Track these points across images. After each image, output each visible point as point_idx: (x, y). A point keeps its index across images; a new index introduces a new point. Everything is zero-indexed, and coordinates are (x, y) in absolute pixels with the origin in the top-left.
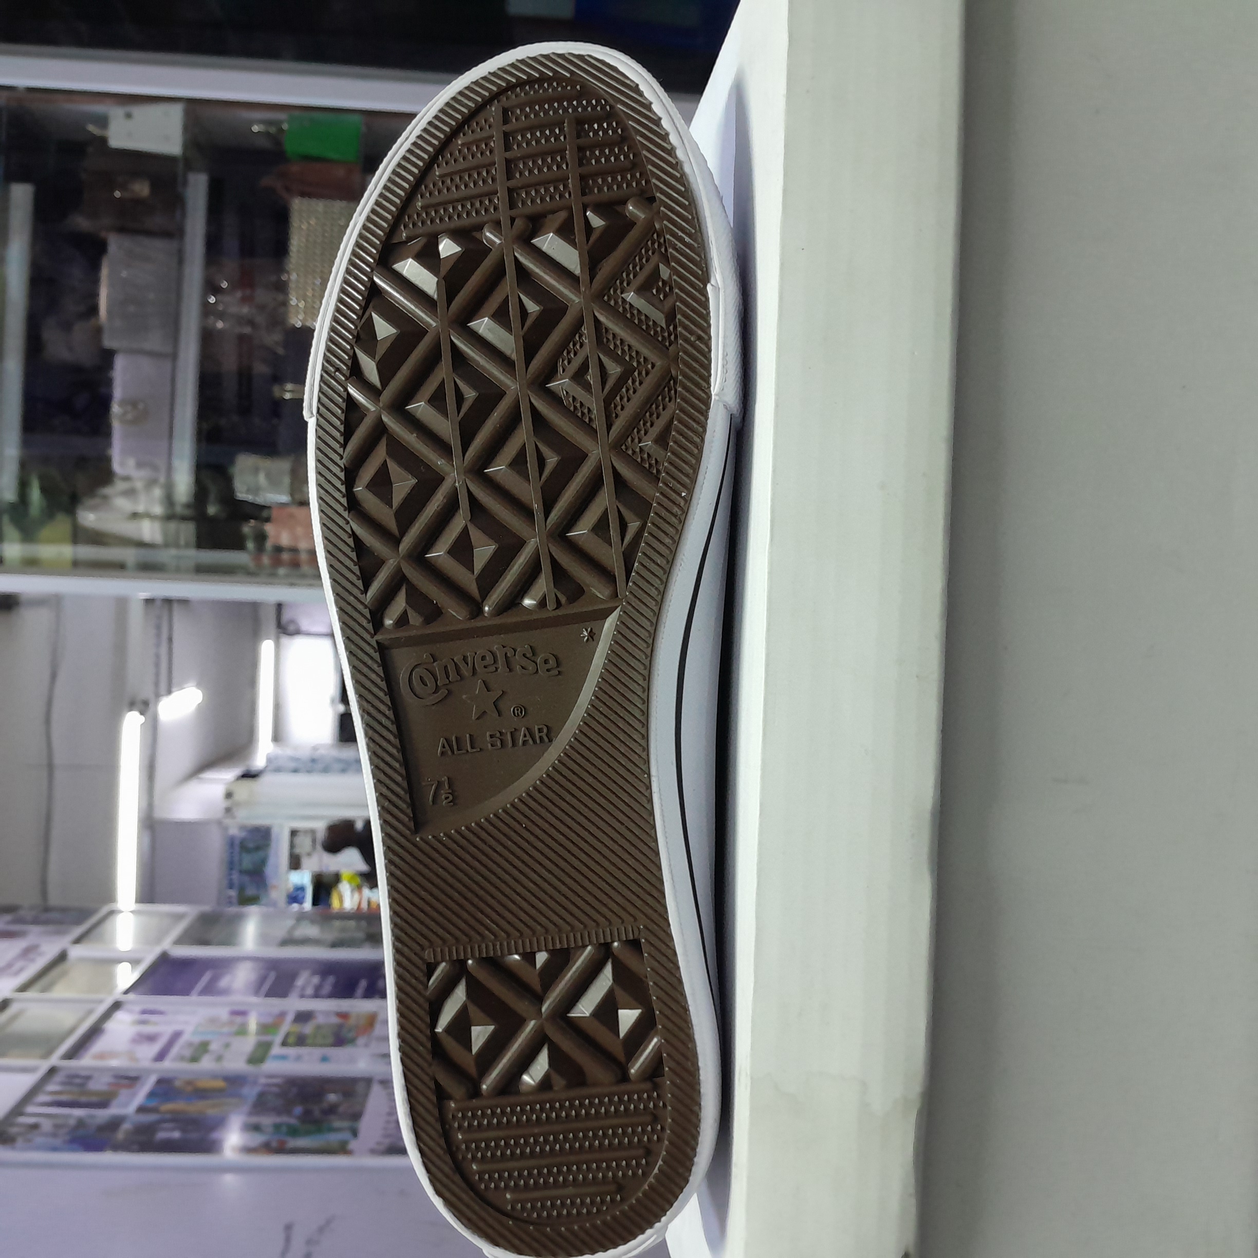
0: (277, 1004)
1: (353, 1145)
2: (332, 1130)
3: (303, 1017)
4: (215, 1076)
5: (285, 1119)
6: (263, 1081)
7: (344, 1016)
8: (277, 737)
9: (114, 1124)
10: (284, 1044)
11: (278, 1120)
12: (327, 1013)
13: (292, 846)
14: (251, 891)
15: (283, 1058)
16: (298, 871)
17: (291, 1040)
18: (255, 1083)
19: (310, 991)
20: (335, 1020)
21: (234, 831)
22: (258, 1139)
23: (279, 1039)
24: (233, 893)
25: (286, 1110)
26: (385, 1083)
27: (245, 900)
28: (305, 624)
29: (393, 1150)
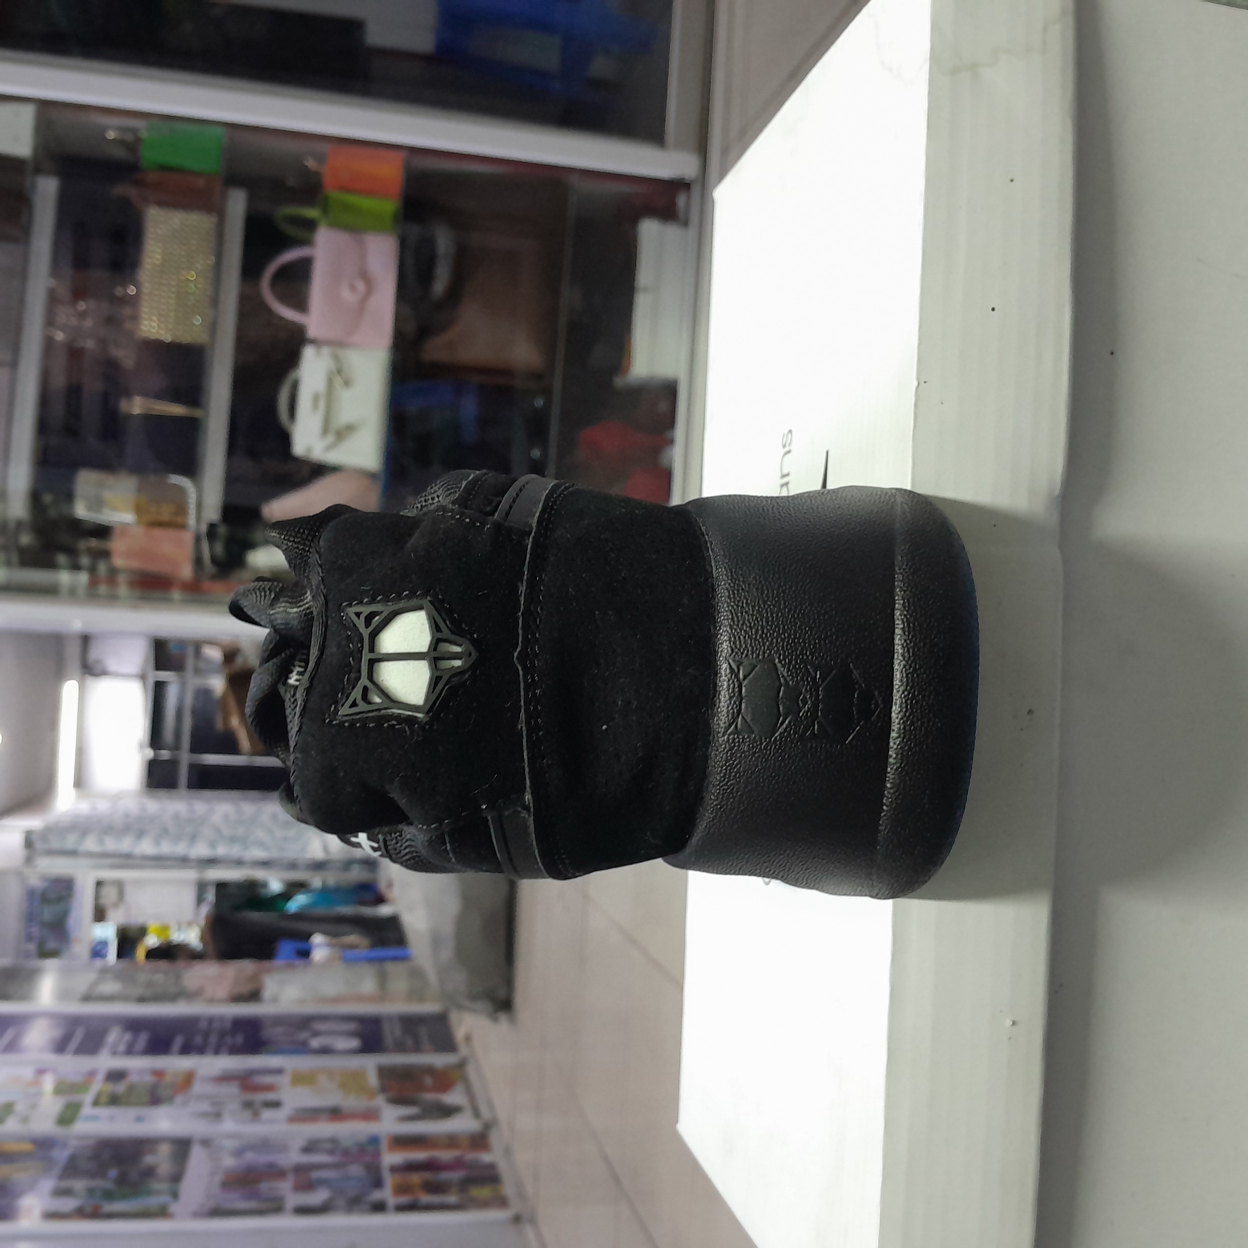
0: (86, 1063)
1: (174, 1208)
2: (149, 1193)
3: (116, 1076)
4: (20, 1139)
5: (99, 1183)
6: (74, 1143)
7: (159, 1073)
8: (80, 782)
10: (96, 1103)
11: (92, 1183)
12: (141, 1072)
13: (97, 897)
14: (51, 945)
15: (95, 1118)
16: (102, 923)
17: (104, 1099)
18: (64, 1145)
19: (122, 1048)
20: (149, 1079)
21: (35, 881)
22: (69, 1204)
23: (88, 1098)
24: (32, 947)
25: (99, 1172)
26: (206, 1142)
27: (45, 954)
28: (112, 664)
29: (218, 1212)
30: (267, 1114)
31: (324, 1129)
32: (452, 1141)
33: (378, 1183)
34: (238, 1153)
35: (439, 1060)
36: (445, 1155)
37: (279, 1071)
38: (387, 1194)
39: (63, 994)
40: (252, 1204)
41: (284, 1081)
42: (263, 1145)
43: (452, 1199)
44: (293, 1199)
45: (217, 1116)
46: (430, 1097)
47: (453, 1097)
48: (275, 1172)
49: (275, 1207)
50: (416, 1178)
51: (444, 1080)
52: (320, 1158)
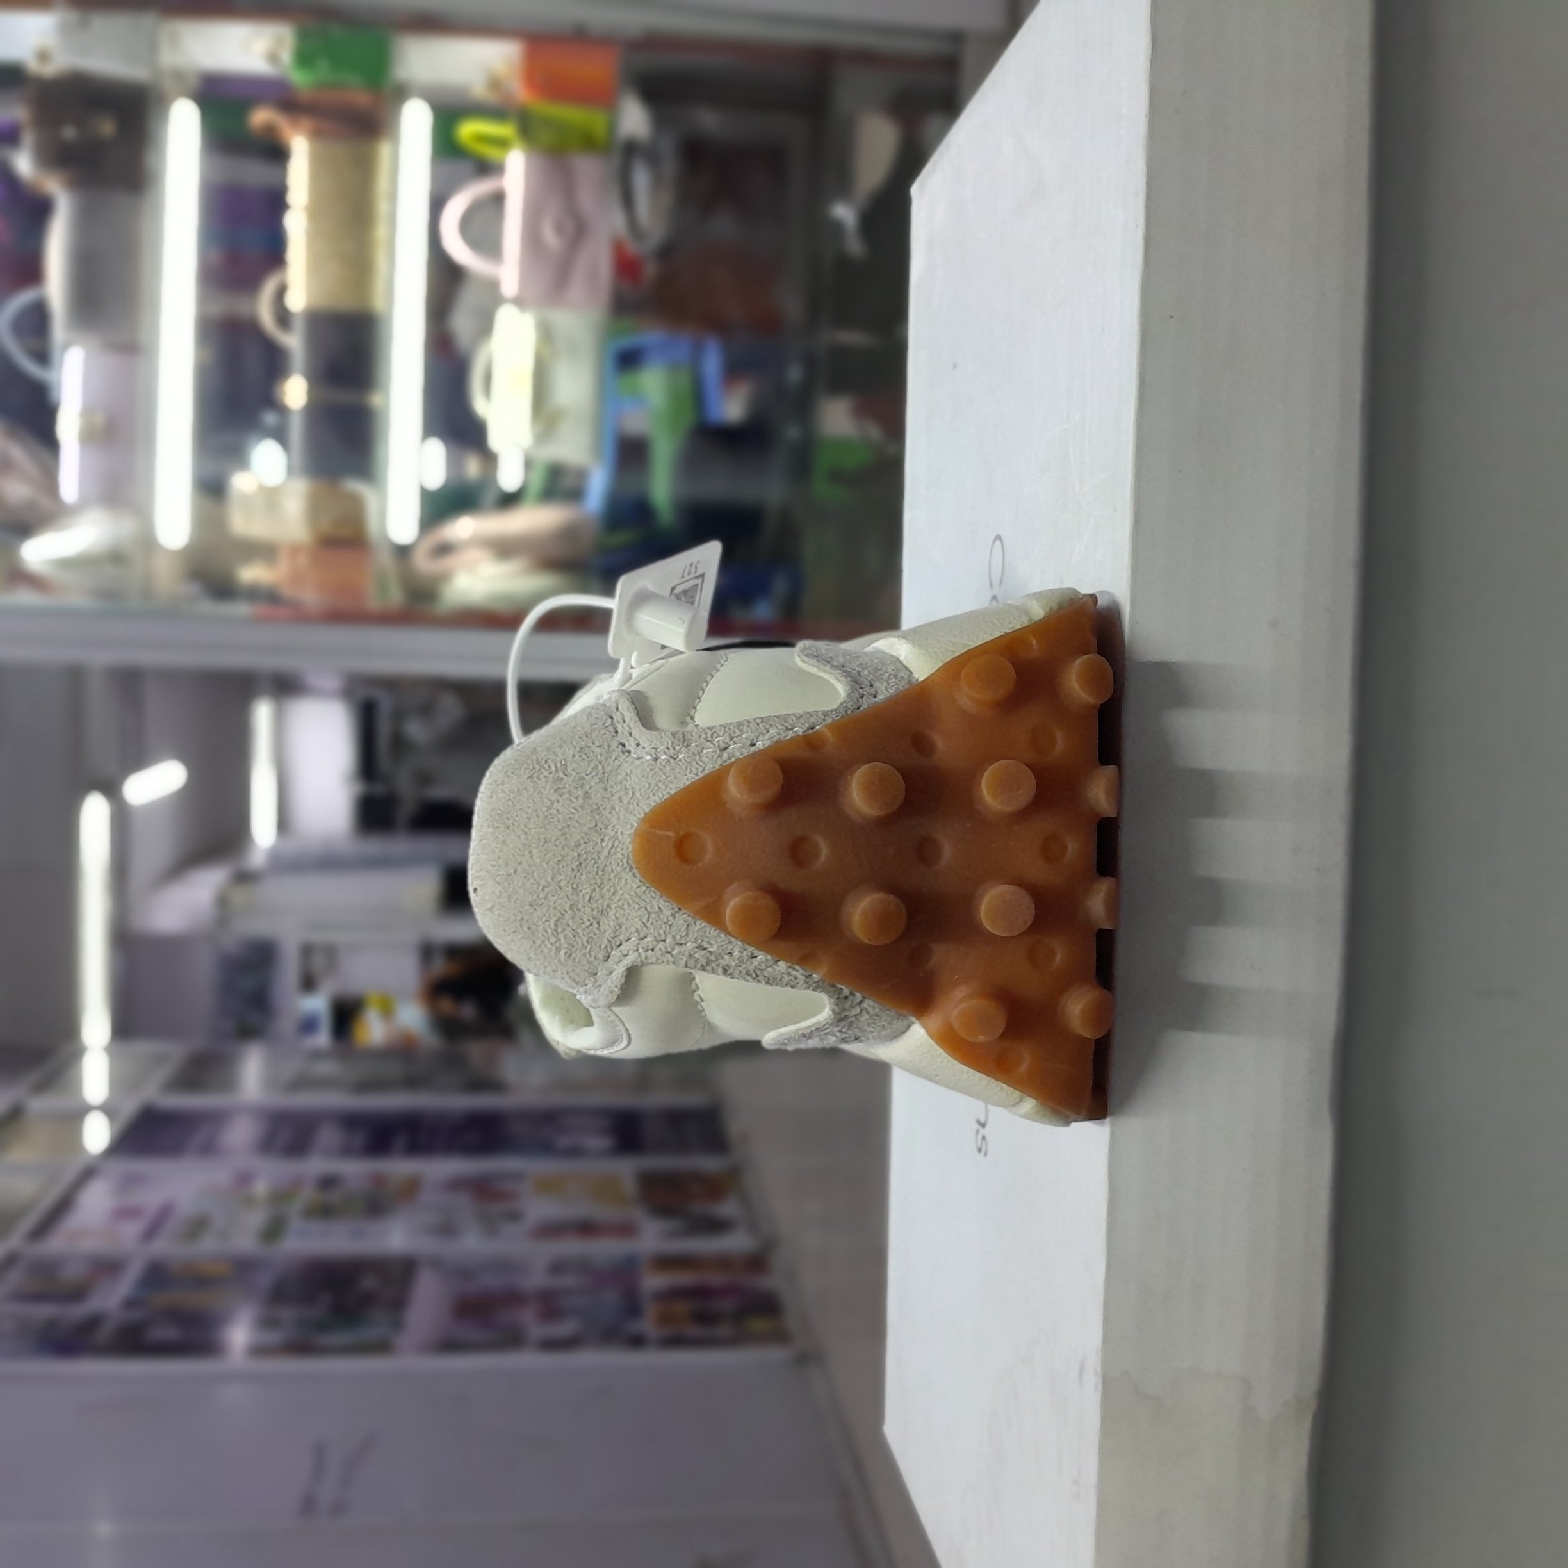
0: (292, 1168)
1: (398, 1340)
2: (368, 1323)
3: (328, 1182)
4: (220, 1260)
5: (308, 1311)
6: (278, 1265)
7: (379, 1180)
8: (281, 824)
9: (92, 1323)
10: (306, 1214)
11: (303, 1312)
12: (358, 1178)
13: (304, 963)
14: (252, 1021)
15: (305, 1234)
16: (309, 992)
17: (316, 1210)
18: (267, 1267)
19: (336, 1147)
20: (367, 1186)
21: (230, 944)
22: (274, 1337)
23: (295, 1210)
24: (232, 1026)
25: (309, 1296)
26: (435, 1264)
27: (246, 1034)
29: (449, 1346)
30: (506, 1228)
31: (572, 1247)
32: (724, 1262)
33: (635, 1311)
35: (709, 1164)
36: (715, 1279)
37: (517, 1177)
38: (647, 1325)
39: (271, 1083)
40: (486, 1336)
41: (525, 1188)
42: (503, 1265)
43: (724, 1330)
44: (537, 1330)
45: (447, 1229)
46: (699, 1208)
48: (516, 1299)
49: (513, 1339)
50: (682, 1307)
51: (715, 1187)
52: (567, 1281)
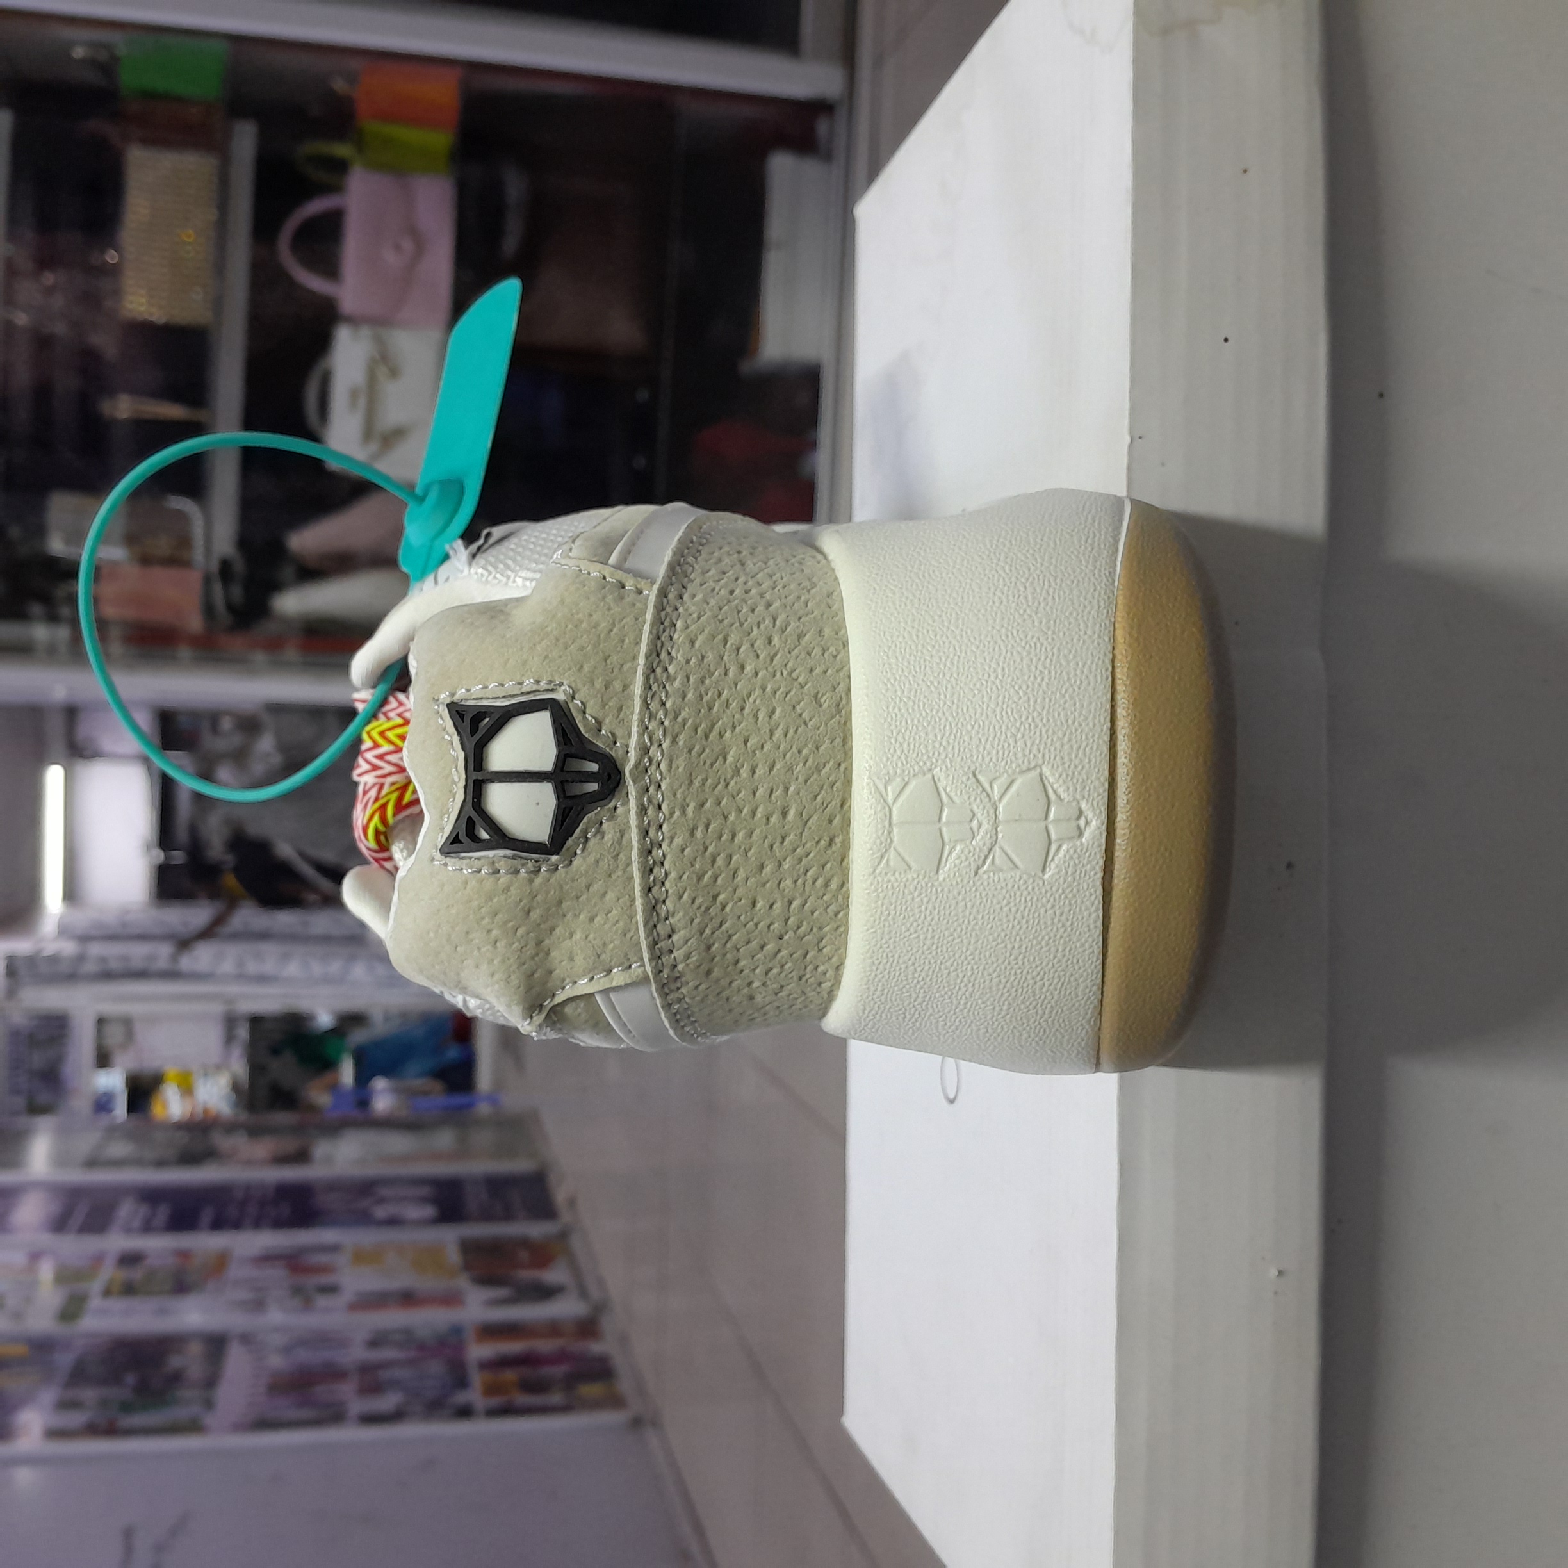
0: (91, 1244)
1: (209, 1420)
2: (177, 1402)
3: (130, 1259)
4: (14, 1339)
5: (114, 1392)
6: (80, 1343)
7: (184, 1255)
8: (72, 893)
10: (107, 1293)
11: (106, 1393)
12: (162, 1254)
13: (99, 1038)
14: (43, 1098)
15: (106, 1312)
16: (105, 1069)
17: (116, 1289)
18: (68, 1346)
19: (137, 1223)
20: (172, 1261)
21: (18, 1018)
22: (77, 1419)
23: (96, 1286)
24: (20, 1102)
25: (112, 1377)
26: (246, 1339)
27: (36, 1109)
28: (107, 743)
29: (263, 1424)
30: (322, 1301)
31: (394, 1318)
32: (553, 1329)
33: (462, 1382)
34: (287, 1350)
35: (536, 1230)
36: (545, 1346)
37: (335, 1248)
38: (474, 1395)
39: (60, 1159)
40: (305, 1413)
41: (342, 1260)
42: (320, 1339)
43: (556, 1398)
44: (357, 1406)
45: (258, 1305)
46: (526, 1275)
47: (554, 1275)
48: (335, 1374)
49: (334, 1416)
50: (510, 1375)
51: (542, 1254)
52: (387, 1354)
